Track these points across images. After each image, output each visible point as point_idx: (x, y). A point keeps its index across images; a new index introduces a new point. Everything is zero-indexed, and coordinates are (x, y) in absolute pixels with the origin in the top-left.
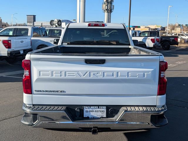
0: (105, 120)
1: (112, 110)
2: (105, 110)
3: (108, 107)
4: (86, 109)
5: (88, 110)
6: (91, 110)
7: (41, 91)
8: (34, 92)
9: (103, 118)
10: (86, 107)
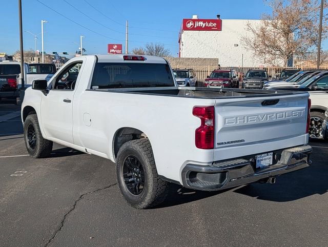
0: (271, 168)
1: (277, 154)
2: (272, 157)
3: (274, 152)
4: (258, 158)
5: (260, 159)
6: (261, 158)
7: (222, 143)
8: (216, 146)
9: (270, 165)
10: (259, 156)
